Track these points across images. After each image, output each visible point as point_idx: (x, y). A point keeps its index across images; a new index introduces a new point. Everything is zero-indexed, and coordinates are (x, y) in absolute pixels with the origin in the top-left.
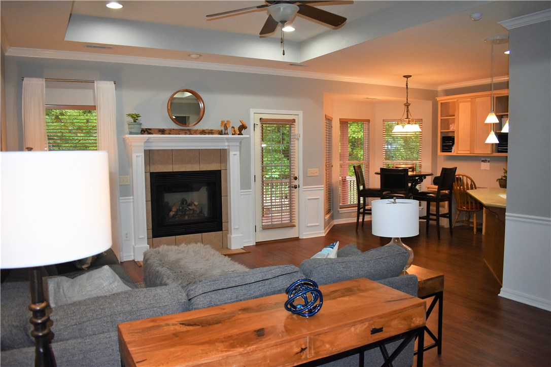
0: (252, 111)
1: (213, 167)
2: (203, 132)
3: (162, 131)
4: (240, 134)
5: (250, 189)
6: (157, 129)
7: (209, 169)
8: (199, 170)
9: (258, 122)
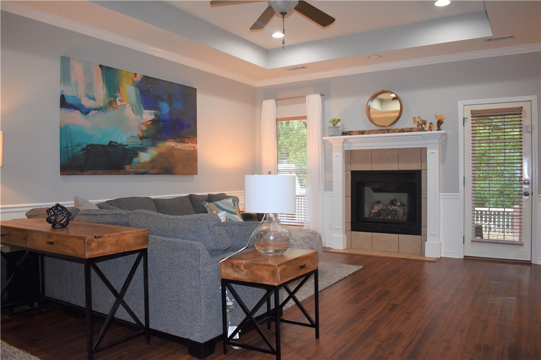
0: (460, 104)
1: (412, 166)
2: (402, 131)
3: (362, 133)
4: (439, 129)
5: (458, 192)
6: (358, 131)
7: (408, 169)
8: (397, 169)
9: (469, 116)
